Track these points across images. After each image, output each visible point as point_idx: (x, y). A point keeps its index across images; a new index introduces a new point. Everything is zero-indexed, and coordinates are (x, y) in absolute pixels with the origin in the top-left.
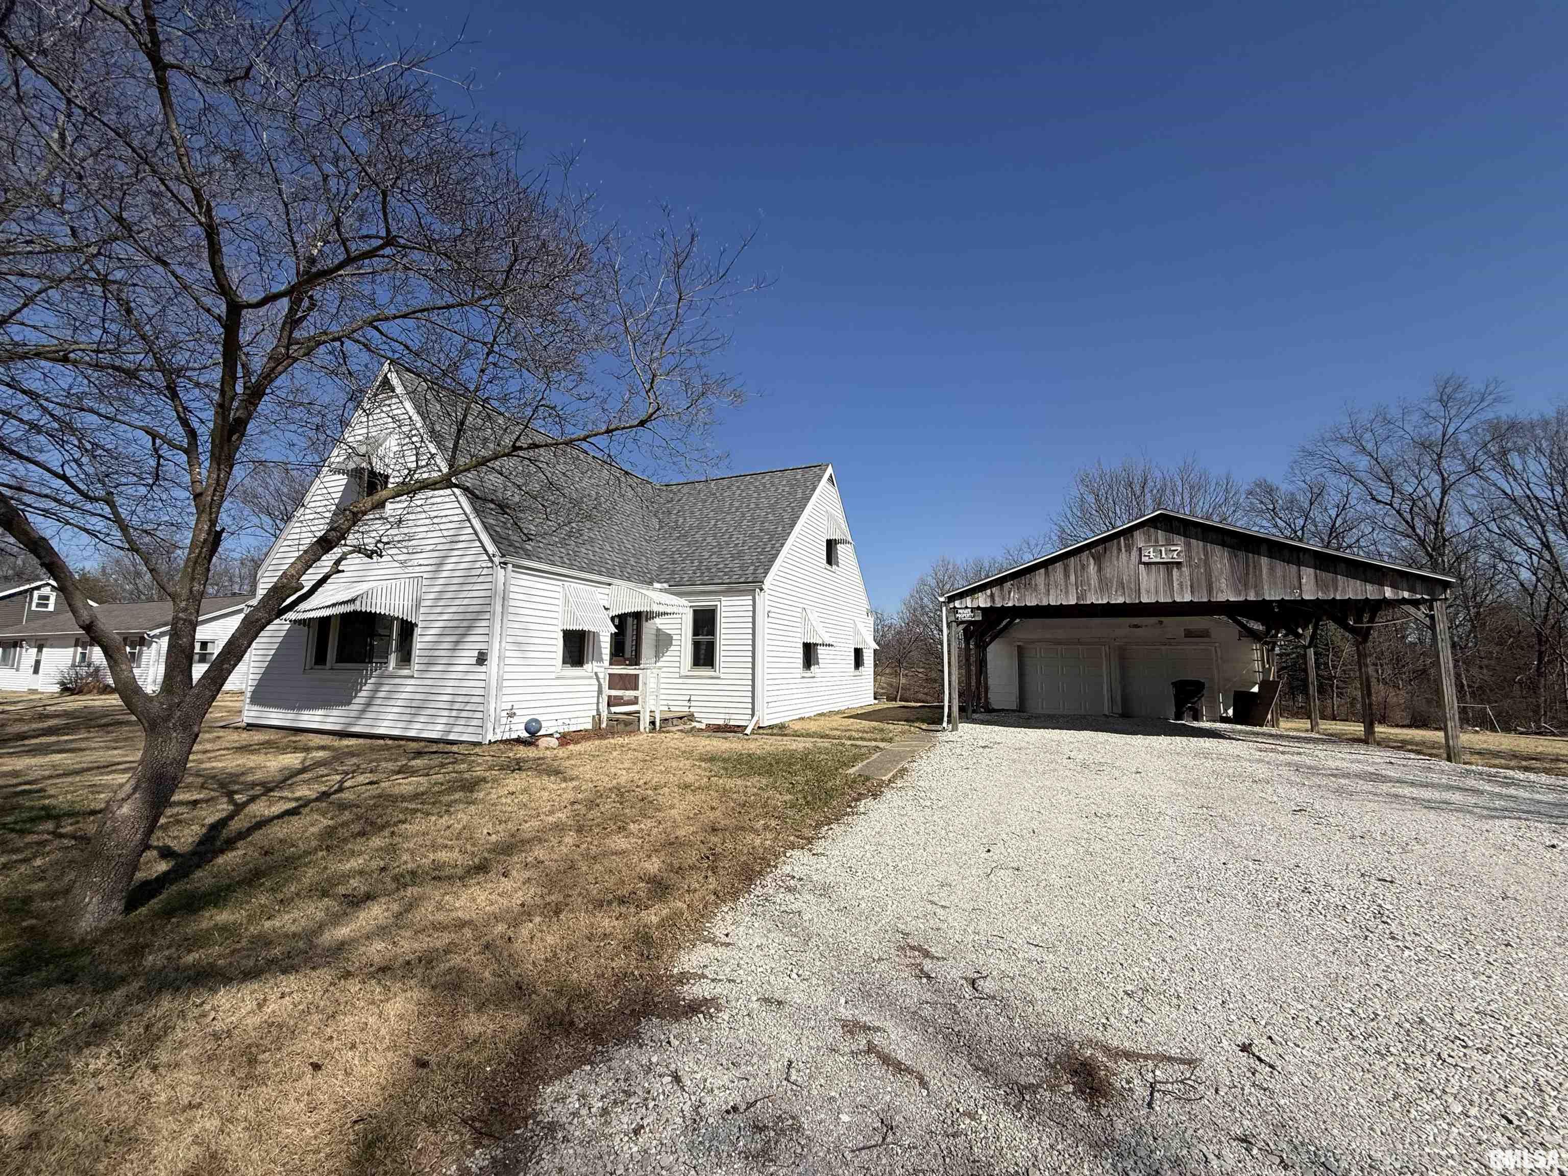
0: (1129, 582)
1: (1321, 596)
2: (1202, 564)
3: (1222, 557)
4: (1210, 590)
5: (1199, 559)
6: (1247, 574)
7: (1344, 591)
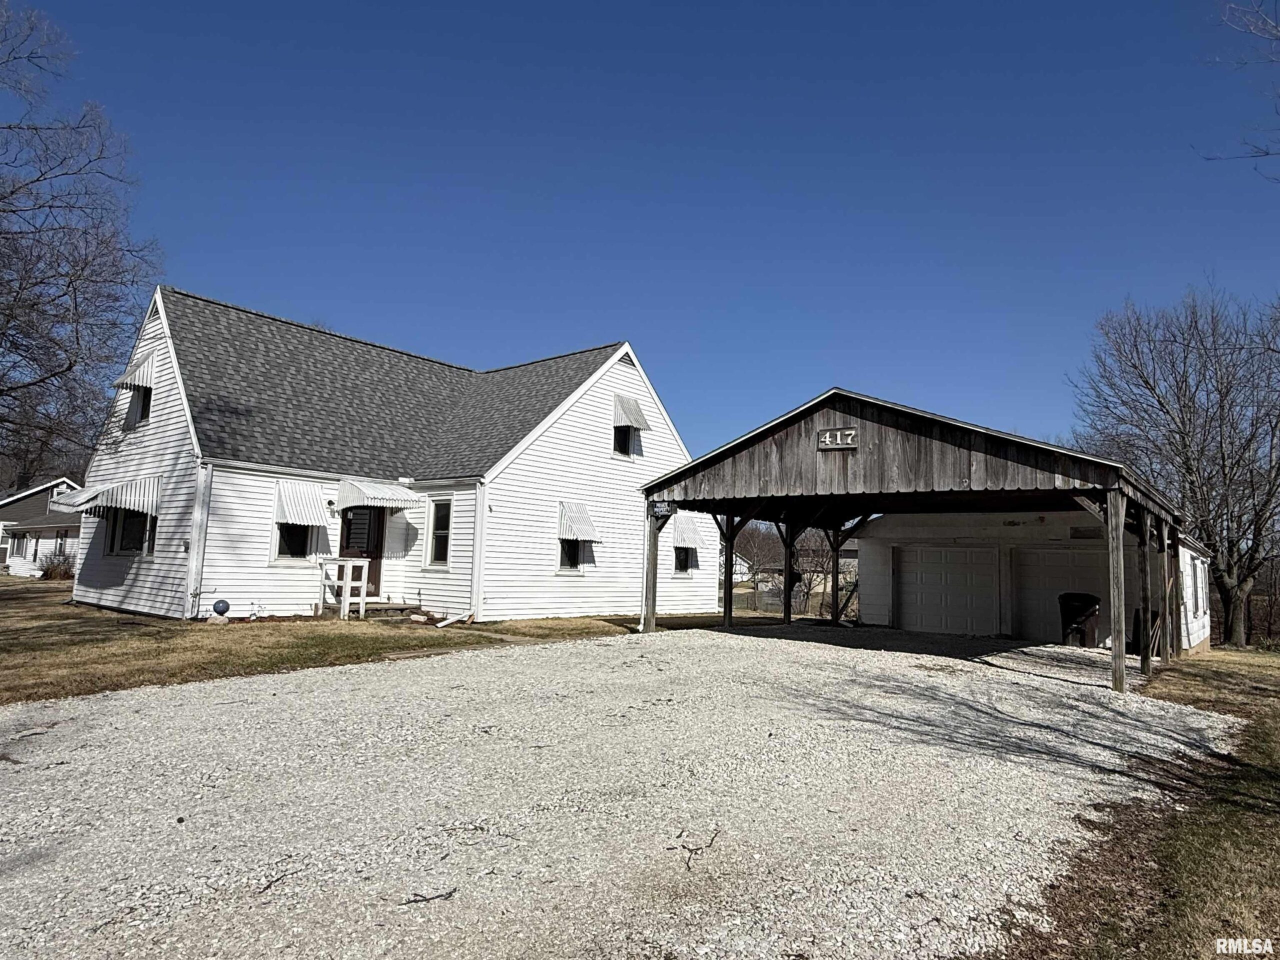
0: (807, 471)
1: (990, 486)
2: (876, 451)
3: (895, 442)
4: (882, 481)
5: (874, 444)
6: (919, 461)
7: (1013, 480)
